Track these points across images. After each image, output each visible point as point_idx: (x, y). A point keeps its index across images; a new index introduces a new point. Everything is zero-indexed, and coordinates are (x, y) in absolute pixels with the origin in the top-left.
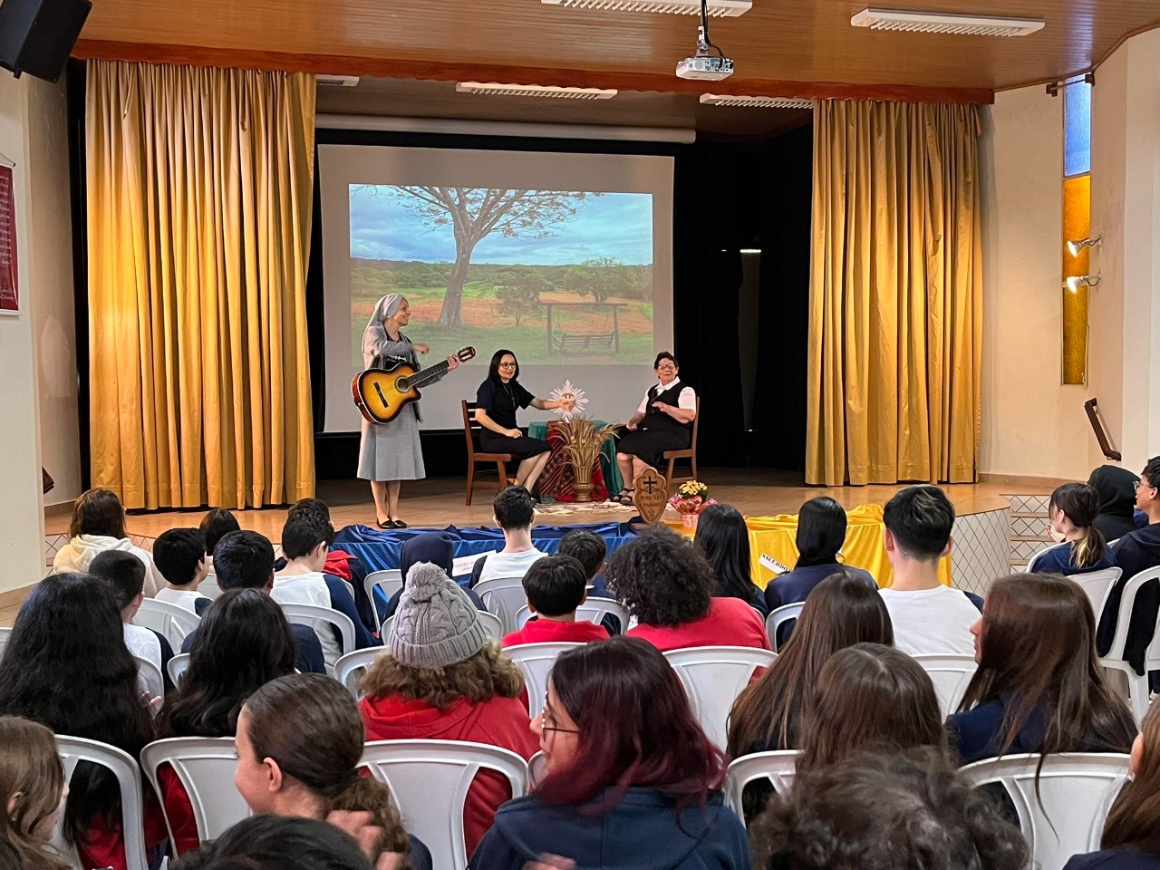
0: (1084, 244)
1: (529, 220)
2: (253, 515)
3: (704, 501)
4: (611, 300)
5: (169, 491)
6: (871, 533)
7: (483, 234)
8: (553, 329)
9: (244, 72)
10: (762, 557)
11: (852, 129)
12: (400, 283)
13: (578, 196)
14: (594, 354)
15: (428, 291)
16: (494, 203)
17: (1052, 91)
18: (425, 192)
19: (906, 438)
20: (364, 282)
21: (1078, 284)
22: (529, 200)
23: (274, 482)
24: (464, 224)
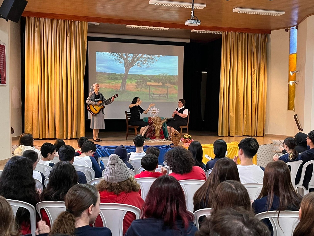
0: (294, 72)
1: (145, 62)
2: (68, 141)
3: (190, 140)
4: (166, 85)
5: (45, 134)
6: (235, 149)
7: (132, 66)
8: (150, 92)
9: (68, 21)
10: (205, 155)
11: (232, 40)
12: (109, 79)
13: (158, 56)
14: (161, 99)
15: (117, 81)
16: (135, 58)
17: (287, 31)
18: (117, 54)
19: (245, 124)
20: (100, 78)
21: (293, 83)
22: (145, 57)
23: (74, 132)
24: (127, 63)
